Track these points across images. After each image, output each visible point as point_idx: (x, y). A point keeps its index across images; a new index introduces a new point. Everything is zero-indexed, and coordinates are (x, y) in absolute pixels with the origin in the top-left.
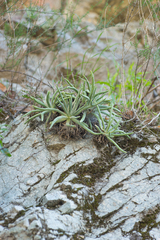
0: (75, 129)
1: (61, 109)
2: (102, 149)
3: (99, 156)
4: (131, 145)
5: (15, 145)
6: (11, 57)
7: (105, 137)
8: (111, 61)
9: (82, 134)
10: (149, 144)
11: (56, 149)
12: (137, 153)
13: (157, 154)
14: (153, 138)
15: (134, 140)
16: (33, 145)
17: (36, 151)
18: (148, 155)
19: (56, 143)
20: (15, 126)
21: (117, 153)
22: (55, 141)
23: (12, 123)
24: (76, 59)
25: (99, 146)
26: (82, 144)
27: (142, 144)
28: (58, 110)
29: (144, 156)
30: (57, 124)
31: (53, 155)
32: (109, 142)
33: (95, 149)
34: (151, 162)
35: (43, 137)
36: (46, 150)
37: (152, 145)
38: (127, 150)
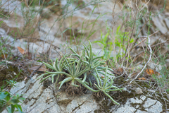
0: (79, 88)
1: (67, 72)
2: (100, 102)
3: (98, 108)
4: (122, 97)
5: (33, 101)
6: (27, 27)
7: (103, 93)
8: (102, 22)
9: (85, 91)
10: (137, 95)
11: (65, 103)
12: (127, 103)
13: (143, 103)
14: (139, 90)
15: (124, 92)
16: (47, 101)
17: (49, 106)
18: (136, 104)
19: (64, 99)
20: (32, 84)
21: (112, 104)
22: (64, 97)
23: (29, 81)
24: (76, 21)
25: (97, 100)
26: (84, 98)
27: (131, 96)
28: (64, 73)
29: (134, 105)
30: (65, 84)
31: (63, 108)
32: (105, 96)
33: (95, 102)
34: (139, 111)
35: (54, 94)
36: (56, 105)
37: (139, 96)
38: (120, 101)
